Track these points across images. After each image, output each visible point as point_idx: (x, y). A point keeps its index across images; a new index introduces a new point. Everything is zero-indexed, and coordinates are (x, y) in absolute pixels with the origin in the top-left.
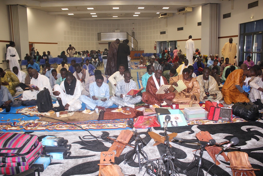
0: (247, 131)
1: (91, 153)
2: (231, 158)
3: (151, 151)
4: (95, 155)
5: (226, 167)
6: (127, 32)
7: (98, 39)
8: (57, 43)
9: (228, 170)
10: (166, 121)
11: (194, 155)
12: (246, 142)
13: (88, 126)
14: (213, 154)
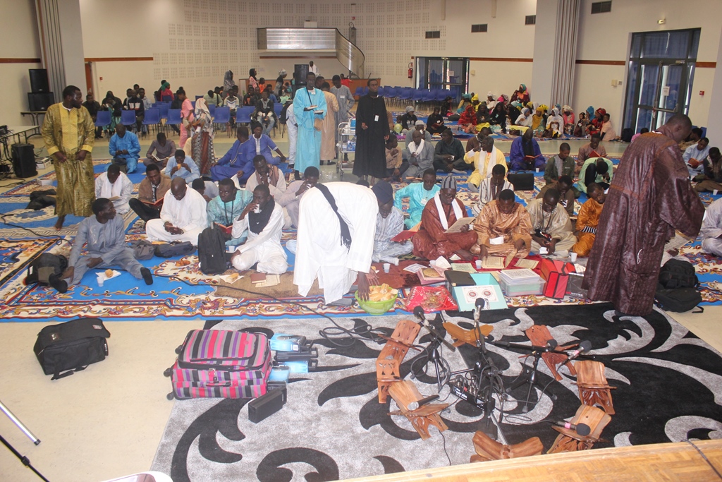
0: (612, 321)
1: (351, 361)
2: (578, 371)
3: (450, 356)
4: (358, 365)
5: (571, 383)
6: (336, 29)
7: (259, 43)
8: (151, 59)
9: (574, 389)
10: (478, 308)
11: (522, 364)
12: (608, 342)
13: (320, 306)
14: (552, 364)
